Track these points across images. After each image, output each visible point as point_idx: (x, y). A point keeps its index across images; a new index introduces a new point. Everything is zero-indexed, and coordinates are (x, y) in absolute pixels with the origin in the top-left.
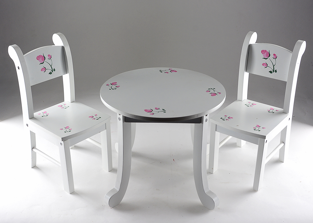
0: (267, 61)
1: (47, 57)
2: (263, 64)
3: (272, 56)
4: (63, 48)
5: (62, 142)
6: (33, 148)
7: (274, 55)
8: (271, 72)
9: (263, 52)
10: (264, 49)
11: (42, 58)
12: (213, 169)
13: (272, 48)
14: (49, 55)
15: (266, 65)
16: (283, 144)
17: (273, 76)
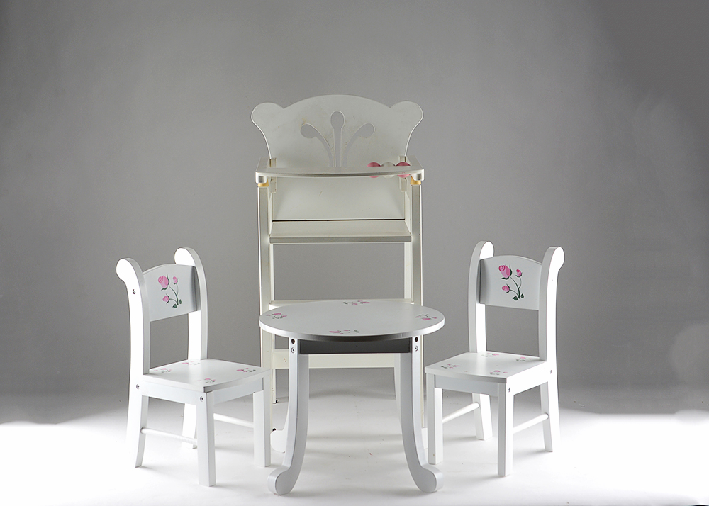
0: (509, 282)
1: (172, 281)
2: (503, 288)
3: (514, 273)
4: (194, 269)
5: (204, 395)
6: (142, 429)
7: (518, 271)
8: (515, 298)
9: (502, 268)
10: (503, 265)
11: (165, 281)
12: (434, 455)
13: (514, 262)
14: (174, 278)
15: (507, 288)
16: (547, 416)
17: (519, 304)
